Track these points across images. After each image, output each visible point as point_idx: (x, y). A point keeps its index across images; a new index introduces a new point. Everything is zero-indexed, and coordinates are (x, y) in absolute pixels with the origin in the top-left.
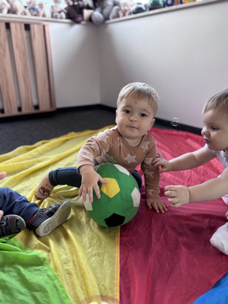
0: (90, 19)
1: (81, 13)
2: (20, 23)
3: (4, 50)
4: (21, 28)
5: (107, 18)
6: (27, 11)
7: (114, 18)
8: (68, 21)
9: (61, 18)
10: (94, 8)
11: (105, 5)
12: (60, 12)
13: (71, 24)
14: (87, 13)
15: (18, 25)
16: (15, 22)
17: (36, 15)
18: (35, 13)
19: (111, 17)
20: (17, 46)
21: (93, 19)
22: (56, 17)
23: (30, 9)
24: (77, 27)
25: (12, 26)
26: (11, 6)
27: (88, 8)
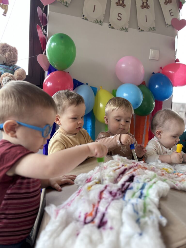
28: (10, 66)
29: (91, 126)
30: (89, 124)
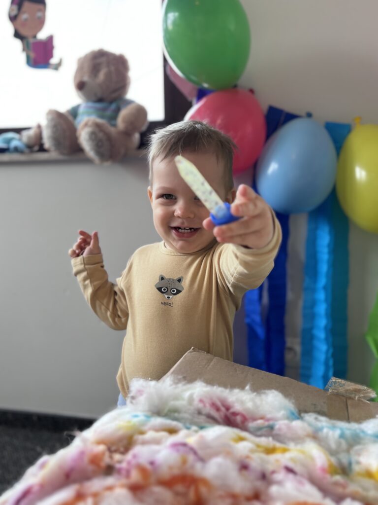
28: (111, 102)
29: (329, 246)
30: (324, 239)
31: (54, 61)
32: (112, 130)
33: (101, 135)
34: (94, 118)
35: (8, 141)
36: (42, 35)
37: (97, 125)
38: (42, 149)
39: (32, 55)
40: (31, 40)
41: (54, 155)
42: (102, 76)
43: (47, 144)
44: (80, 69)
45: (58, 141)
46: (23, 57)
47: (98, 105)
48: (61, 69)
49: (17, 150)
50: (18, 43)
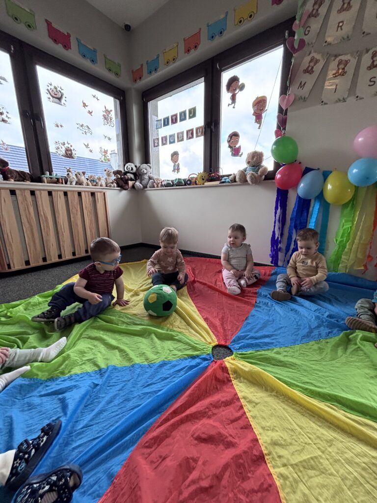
0: (133, 187)
1: (128, 184)
2: (88, 192)
3: (77, 211)
4: (89, 196)
5: (145, 187)
6: (89, 182)
7: (150, 187)
8: (119, 188)
9: (114, 187)
10: (136, 180)
11: (142, 178)
12: (112, 183)
13: (120, 191)
14: (131, 183)
15: (87, 193)
16: (85, 192)
17: (95, 185)
18: (95, 183)
19: (148, 186)
20: (86, 207)
21: (135, 187)
22: (110, 186)
23: (90, 181)
24: (124, 192)
25: (83, 194)
26: (79, 180)
27: (131, 180)
31: (240, 154)
32: (256, 175)
33: (253, 177)
34: (251, 172)
35: (226, 179)
36: (237, 146)
37: (252, 174)
38: (235, 181)
39: (234, 152)
40: (234, 148)
41: (239, 183)
42: (255, 159)
43: (237, 179)
44: (248, 157)
45: (240, 180)
46: (231, 153)
47: (253, 168)
48: (242, 156)
49: (228, 182)
50: (229, 149)
